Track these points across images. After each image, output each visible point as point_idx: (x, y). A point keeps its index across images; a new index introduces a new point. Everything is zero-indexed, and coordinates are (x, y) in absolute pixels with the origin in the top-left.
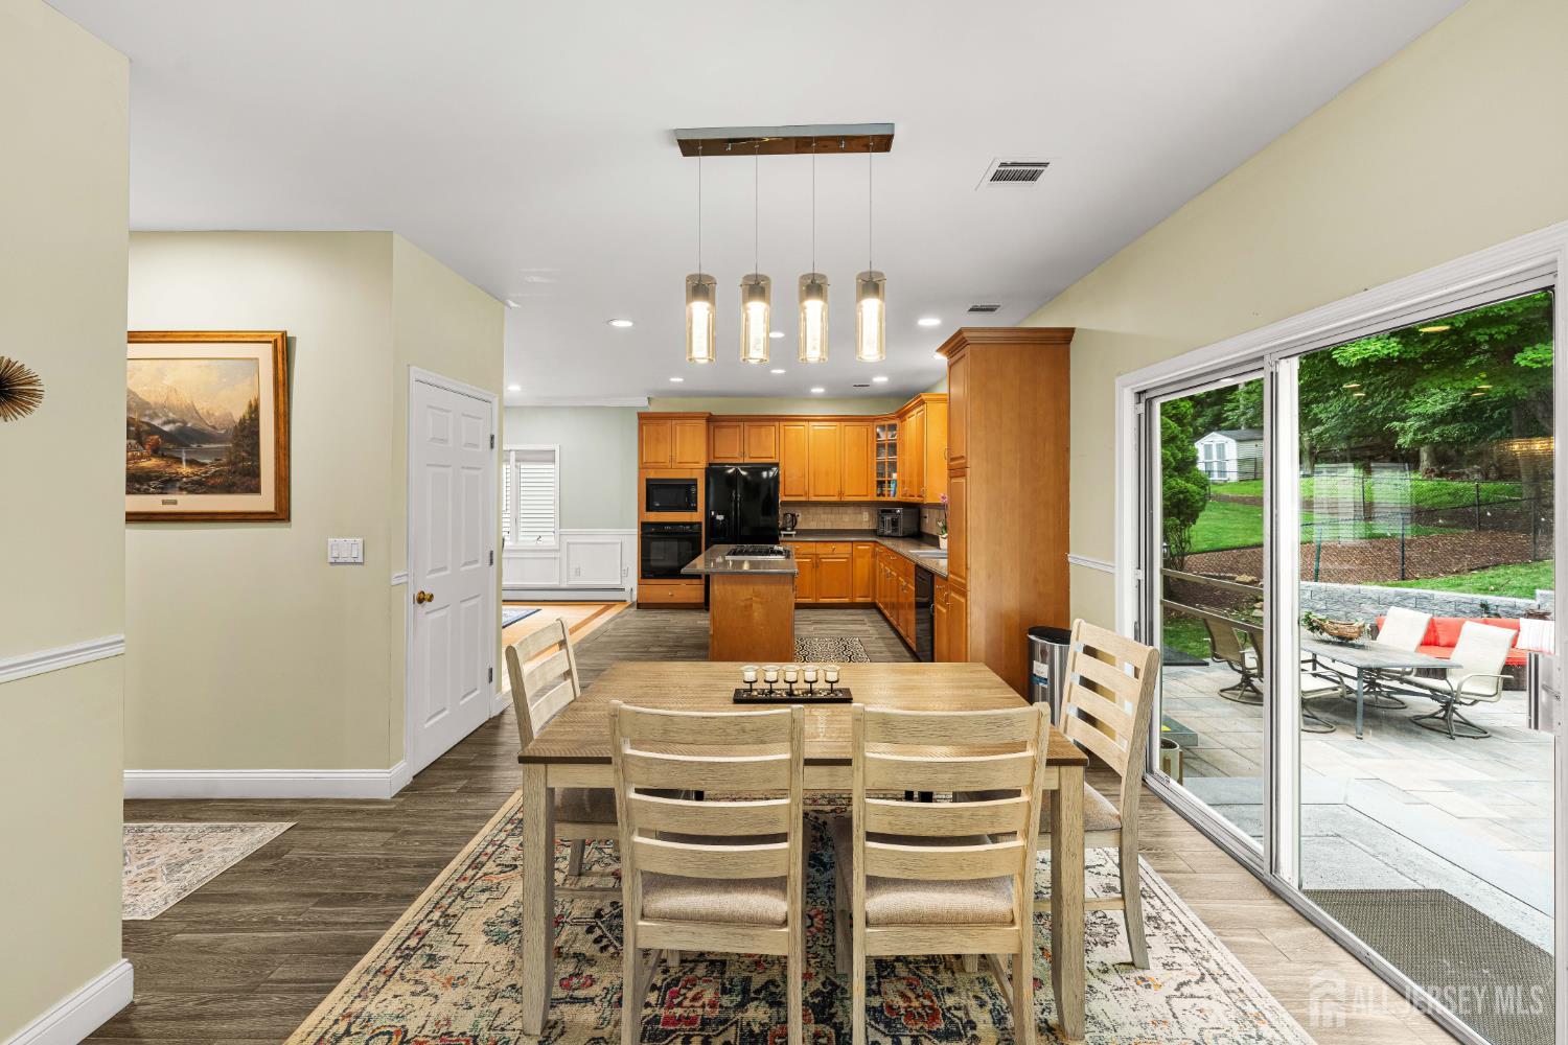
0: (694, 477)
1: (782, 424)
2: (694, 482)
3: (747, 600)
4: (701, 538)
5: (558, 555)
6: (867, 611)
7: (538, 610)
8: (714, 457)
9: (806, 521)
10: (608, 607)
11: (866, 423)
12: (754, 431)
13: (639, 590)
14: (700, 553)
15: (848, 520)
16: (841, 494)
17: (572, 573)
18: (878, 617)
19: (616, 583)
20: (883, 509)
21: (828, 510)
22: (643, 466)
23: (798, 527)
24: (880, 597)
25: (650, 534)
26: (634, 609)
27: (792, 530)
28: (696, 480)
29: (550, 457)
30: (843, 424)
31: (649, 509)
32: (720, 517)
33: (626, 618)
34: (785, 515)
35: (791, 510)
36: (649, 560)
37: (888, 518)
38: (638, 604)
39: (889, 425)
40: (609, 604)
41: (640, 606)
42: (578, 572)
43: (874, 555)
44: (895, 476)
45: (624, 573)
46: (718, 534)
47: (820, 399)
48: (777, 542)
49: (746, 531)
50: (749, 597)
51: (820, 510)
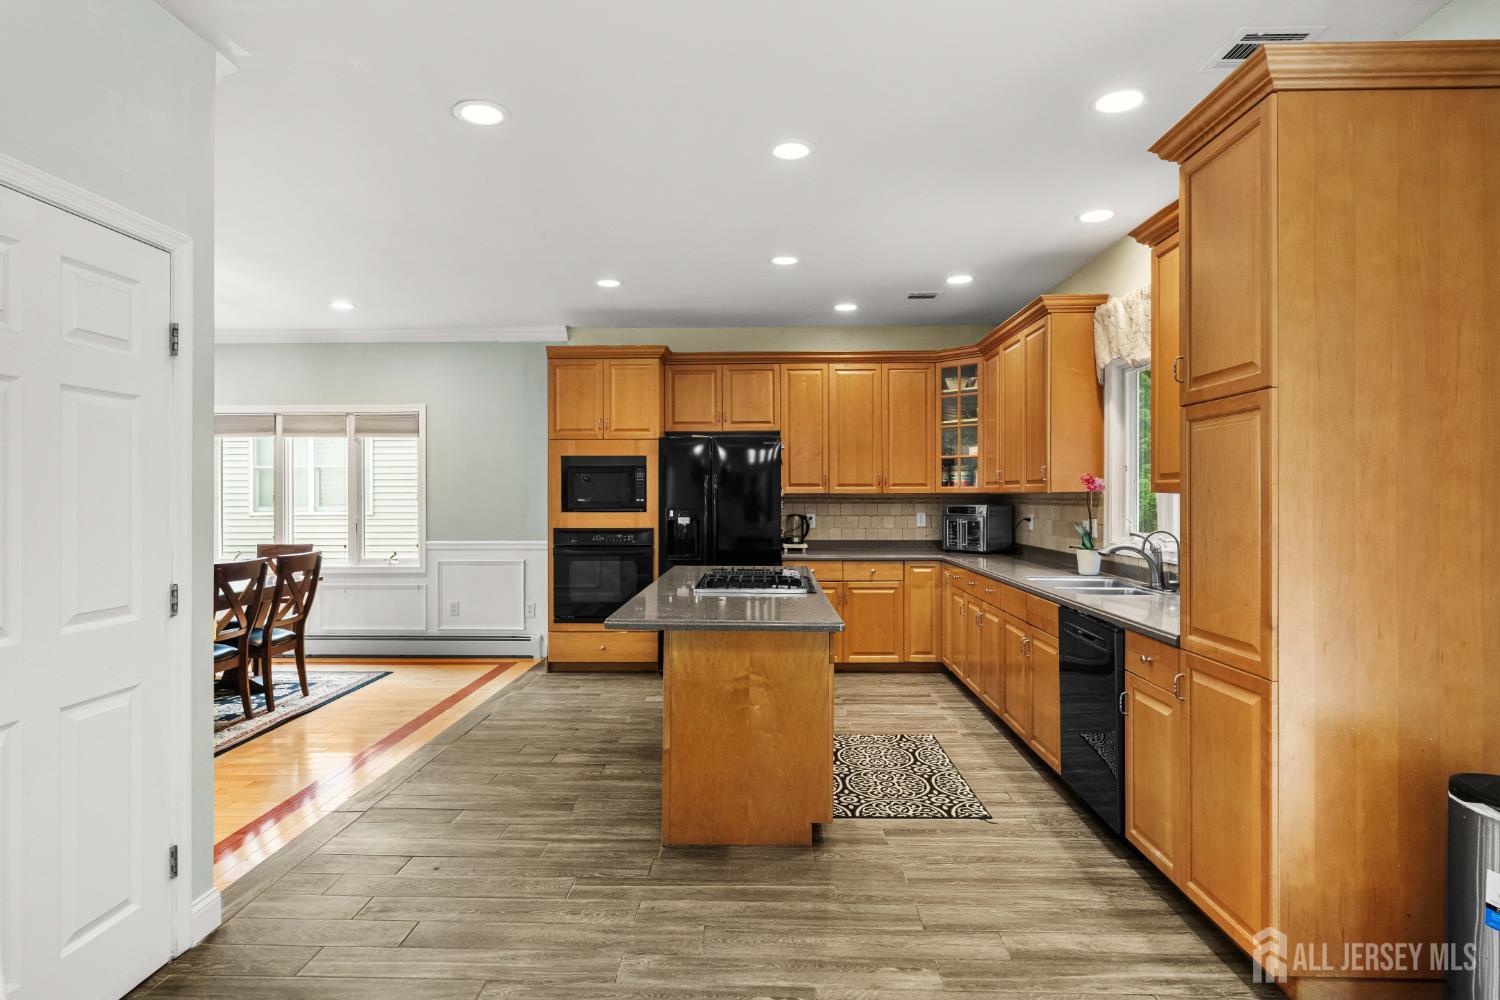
0: (641, 454)
1: (785, 366)
2: (640, 463)
3: (738, 680)
4: (653, 554)
5: (422, 582)
6: (931, 678)
7: (387, 673)
8: (675, 423)
9: (823, 527)
10: (502, 668)
11: (924, 366)
12: (738, 378)
13: (550, 638)
14: (650, 581)
15: (890, 526)
16: (882, 482)
17: (447, 610)
18: (951, 690)
19: (517, 628)
20: (954, 507)
21: (859, 508)
22: (555, 436)
23: (810, 537)
24: (954, 653)
25: (567, 548)
26: (543, 672)
27: (802, 542)
28: (645, 458)
29: (411, 425)
30: (886, 366)
31: (567, 506)
32: (684, 521)
33: (526, 690)
34: (790, 516)
35: (799, 509)
36: (567, 589)
37: (961, 521)
38: (550, 664)
39: (963, 368)
40: (503, 663)
41: (553, 668)
42: (455, 610)
43: (940, 584)
44: (973, 451)
45: (528, 612)
46: (679, 549)
47: (847, 326)
48: (779, 561)
49: (724, 545)
50: (742, 673)
51: (847, 509)
